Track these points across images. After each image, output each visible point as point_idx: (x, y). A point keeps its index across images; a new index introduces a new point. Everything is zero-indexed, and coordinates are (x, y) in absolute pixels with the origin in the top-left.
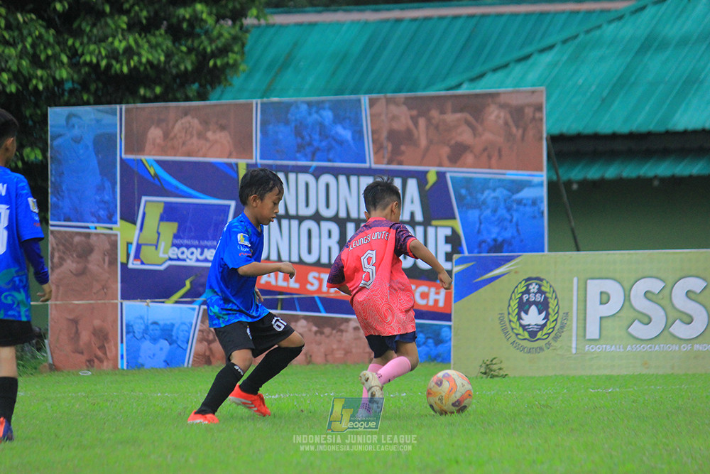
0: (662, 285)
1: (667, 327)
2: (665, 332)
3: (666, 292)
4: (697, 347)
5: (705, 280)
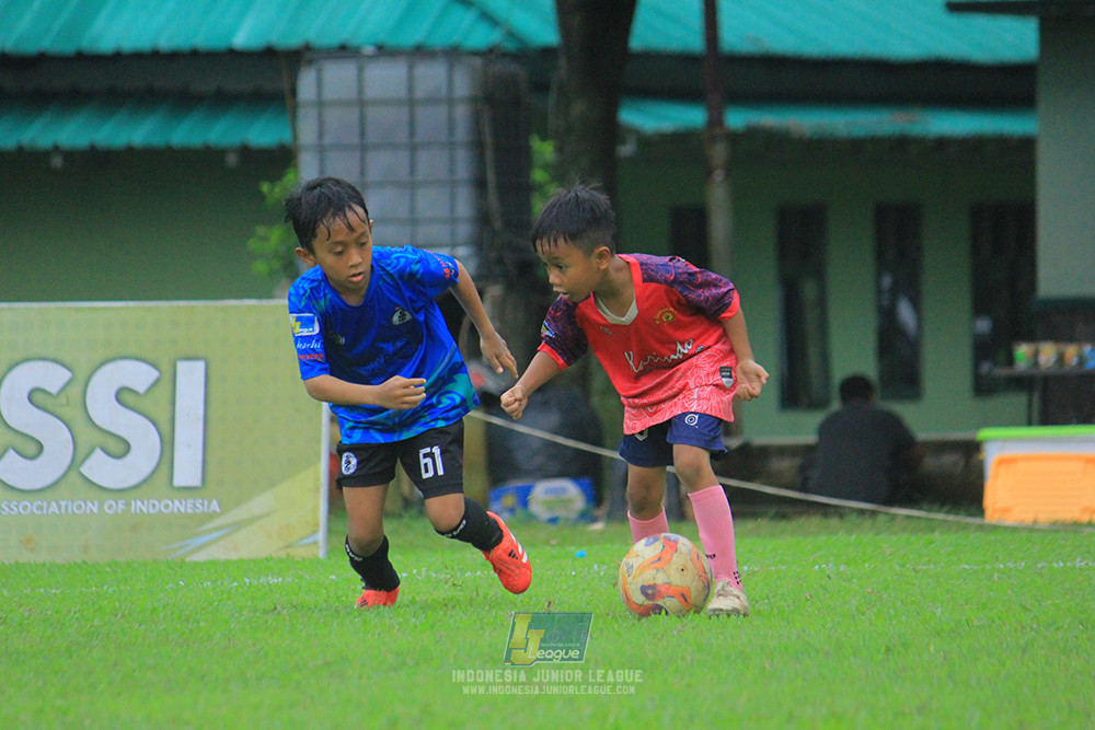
0: (67, 375)
1: (75, 463)
2: (73, 476)
3: (75, 391)
4: (137, 505)
5: (155, 366)
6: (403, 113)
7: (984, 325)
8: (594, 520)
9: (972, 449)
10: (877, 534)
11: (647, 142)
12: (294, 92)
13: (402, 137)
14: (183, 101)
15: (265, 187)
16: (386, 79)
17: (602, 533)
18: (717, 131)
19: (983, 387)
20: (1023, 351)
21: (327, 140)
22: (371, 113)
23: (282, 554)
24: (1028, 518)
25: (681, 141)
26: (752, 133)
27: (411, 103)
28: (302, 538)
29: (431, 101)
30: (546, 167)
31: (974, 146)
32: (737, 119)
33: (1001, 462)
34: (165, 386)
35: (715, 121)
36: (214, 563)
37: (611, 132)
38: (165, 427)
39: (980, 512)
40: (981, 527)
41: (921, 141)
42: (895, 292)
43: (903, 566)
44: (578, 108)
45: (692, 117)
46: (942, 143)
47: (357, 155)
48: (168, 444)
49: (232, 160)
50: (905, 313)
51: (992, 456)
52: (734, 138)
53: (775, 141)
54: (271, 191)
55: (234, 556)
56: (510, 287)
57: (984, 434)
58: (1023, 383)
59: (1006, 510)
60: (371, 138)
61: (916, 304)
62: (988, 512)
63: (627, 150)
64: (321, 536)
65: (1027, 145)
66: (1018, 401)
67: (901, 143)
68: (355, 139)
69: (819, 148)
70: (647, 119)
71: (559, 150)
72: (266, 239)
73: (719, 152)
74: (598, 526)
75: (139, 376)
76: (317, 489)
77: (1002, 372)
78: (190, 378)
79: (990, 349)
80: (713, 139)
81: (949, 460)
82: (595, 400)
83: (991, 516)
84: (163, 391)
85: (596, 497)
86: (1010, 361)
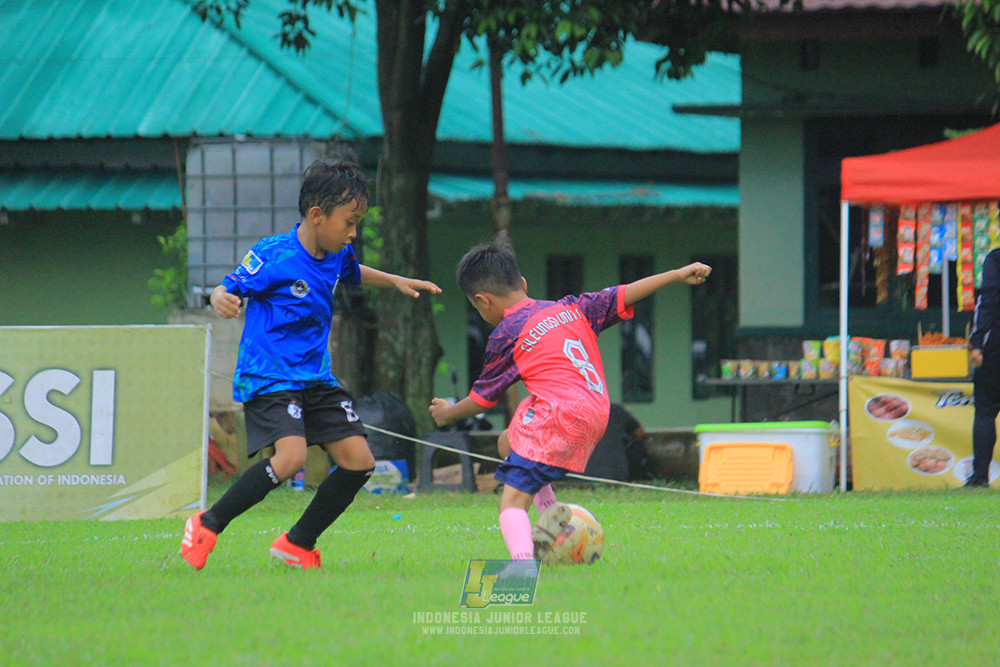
0: (10, 380)
1: (16, 447)
2: (14, 456)
3: (16, 392)
4: (62, 479)
5: (76, 374)
6: (267, 184)
7: (700, 347)
8: (409, 491)
9: (690, 439)
10: (619, 503)
11: (449, 208)
12: (184, 169)
13: (266, 204)
14: (101, 174)
15: (162, 240)
16: (253, 159)
17: (414, 501)
18: (502, 200)
19: (699, 393)
20: (728, 367)
21: (208, 205)
22: (241, 183)
23: (173, 516)
24: (731, 491)
25: (475, 205)
26: (528, 201)
27: (272, 177)
28: (187, 504)
29: (288, 176)
30: (373, 226)
31: (694, 212)
32: (517, 191)
33: (712, 449)
34: (85, 388)
35: (501, 193)
36: (120, 522)
37: (421, 199)
38: (84, 421)
39: (697, 486)
40: (696, 497)
41: (655, 209)
42: (634, 322)
43: (638, 526)
44: (398, 182)
45: (484, 189)
46: (670, 211)
47: (232, 215)
48: (86, 432)
49: (136, 219)
50: (642, 337)
51: (705, 444)
52: (515, 205)
53: (544, 207)
54: (167, 242)
55: (136, 517)
56: (346, 316)
57: (699, 428)
58: (728, 390)
59: (715, 485)
60: (241, 204)
61: (650, 331)
62: (702, 487)
63: (434, 214)
64: (201, 502)
65: (732, 213)
66: (725, 403)
67: (638, 211)
68: (230, 205)
69: (579, 213)
70: (449, 190)
71: (383, 213)
72: (161, 278)
73: (504, 216)
74: (412, 496)
75: (65, 381)
76: (199, 468)
77: (713, 381)
78: (103, 382)
79: (704, 364)
80: (499, 206)
81: (675, 447)
82: (410, 401)
83: (704, 490)
84: (83, 392)
85: (410, 474)
86: (719, 374)
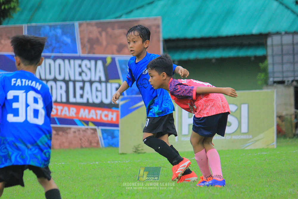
4: (234, 137)
5: (236, 105)
12: (266, 43)
13: (291, 52)
14: (242, 46)
15: (260, 64)
16: (288, 39)
21: (274, 54)
22: (284, 47)
27: (293, 44)
28: (271, 144)
36: (251, 149)
38: (239, 119)
47: (281, 56)
48: (240, 123)
49: (252, 59)
60: (284, 52)
64: (275, 143)
68: (280, 53)
76: (273, 133)
84: (238, 112)
